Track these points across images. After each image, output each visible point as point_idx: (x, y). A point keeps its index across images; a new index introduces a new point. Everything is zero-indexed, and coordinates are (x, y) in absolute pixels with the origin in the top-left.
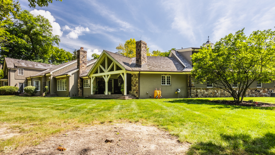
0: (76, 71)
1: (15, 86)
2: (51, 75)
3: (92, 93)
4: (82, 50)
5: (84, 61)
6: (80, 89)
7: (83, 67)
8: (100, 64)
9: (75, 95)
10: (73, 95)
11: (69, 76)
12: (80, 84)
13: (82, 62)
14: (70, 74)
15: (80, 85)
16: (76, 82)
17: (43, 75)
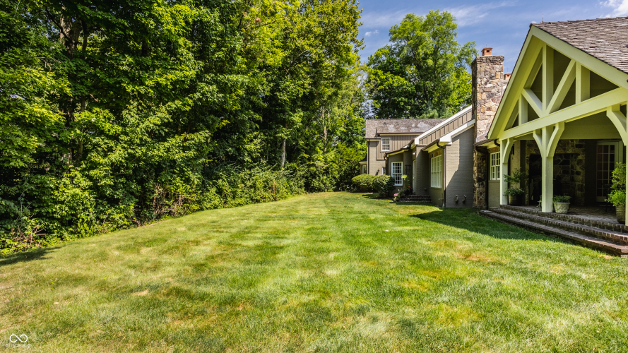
0: (465, 127)
1: (377, 174)
2: (417, 146)
3: (502, 201)
4: (487, 55)
5: (493, 91)
6: (476, 185)
7: (488, 113)
8: (525, 88)
9: (464, 202)
10: (457, 202)
11: (446, 145)
12: (479, 168)
13: (484, 95)
14: (446, 139)
15: (479, 171)
16: (466, 162)
17: (406, 147)
